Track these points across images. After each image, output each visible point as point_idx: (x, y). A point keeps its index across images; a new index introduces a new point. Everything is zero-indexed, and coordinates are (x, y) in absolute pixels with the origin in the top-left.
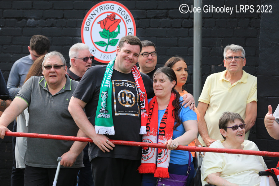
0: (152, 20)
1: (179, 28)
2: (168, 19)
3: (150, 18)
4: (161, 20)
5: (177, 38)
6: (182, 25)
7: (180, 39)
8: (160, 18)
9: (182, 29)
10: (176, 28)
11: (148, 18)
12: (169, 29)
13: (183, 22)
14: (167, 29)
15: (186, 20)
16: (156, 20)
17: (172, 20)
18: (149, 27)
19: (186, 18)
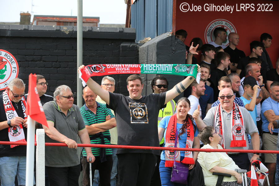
0: (30, 62)
1: (50, 68)
2: (42, 62)
3: (29, 61)
4: (36, 62)
5: (49, 74)
6: (52, 66)
7: (51, 75)
8: (36, 61)
9: (52, 68)
10: (48, 68)
11: (27, 61)
12: (43, 68)
13: (53, 64)
14: (41, 68)
15: (55, 63)
16: (32, 62)
17: (45, 63)
18: (28, 67)
19: (55, 62)
